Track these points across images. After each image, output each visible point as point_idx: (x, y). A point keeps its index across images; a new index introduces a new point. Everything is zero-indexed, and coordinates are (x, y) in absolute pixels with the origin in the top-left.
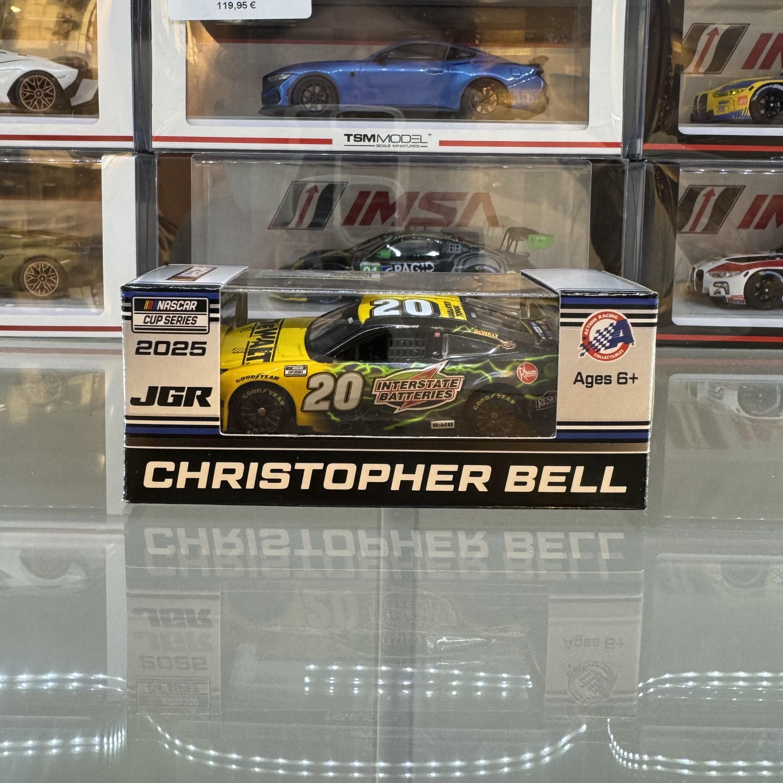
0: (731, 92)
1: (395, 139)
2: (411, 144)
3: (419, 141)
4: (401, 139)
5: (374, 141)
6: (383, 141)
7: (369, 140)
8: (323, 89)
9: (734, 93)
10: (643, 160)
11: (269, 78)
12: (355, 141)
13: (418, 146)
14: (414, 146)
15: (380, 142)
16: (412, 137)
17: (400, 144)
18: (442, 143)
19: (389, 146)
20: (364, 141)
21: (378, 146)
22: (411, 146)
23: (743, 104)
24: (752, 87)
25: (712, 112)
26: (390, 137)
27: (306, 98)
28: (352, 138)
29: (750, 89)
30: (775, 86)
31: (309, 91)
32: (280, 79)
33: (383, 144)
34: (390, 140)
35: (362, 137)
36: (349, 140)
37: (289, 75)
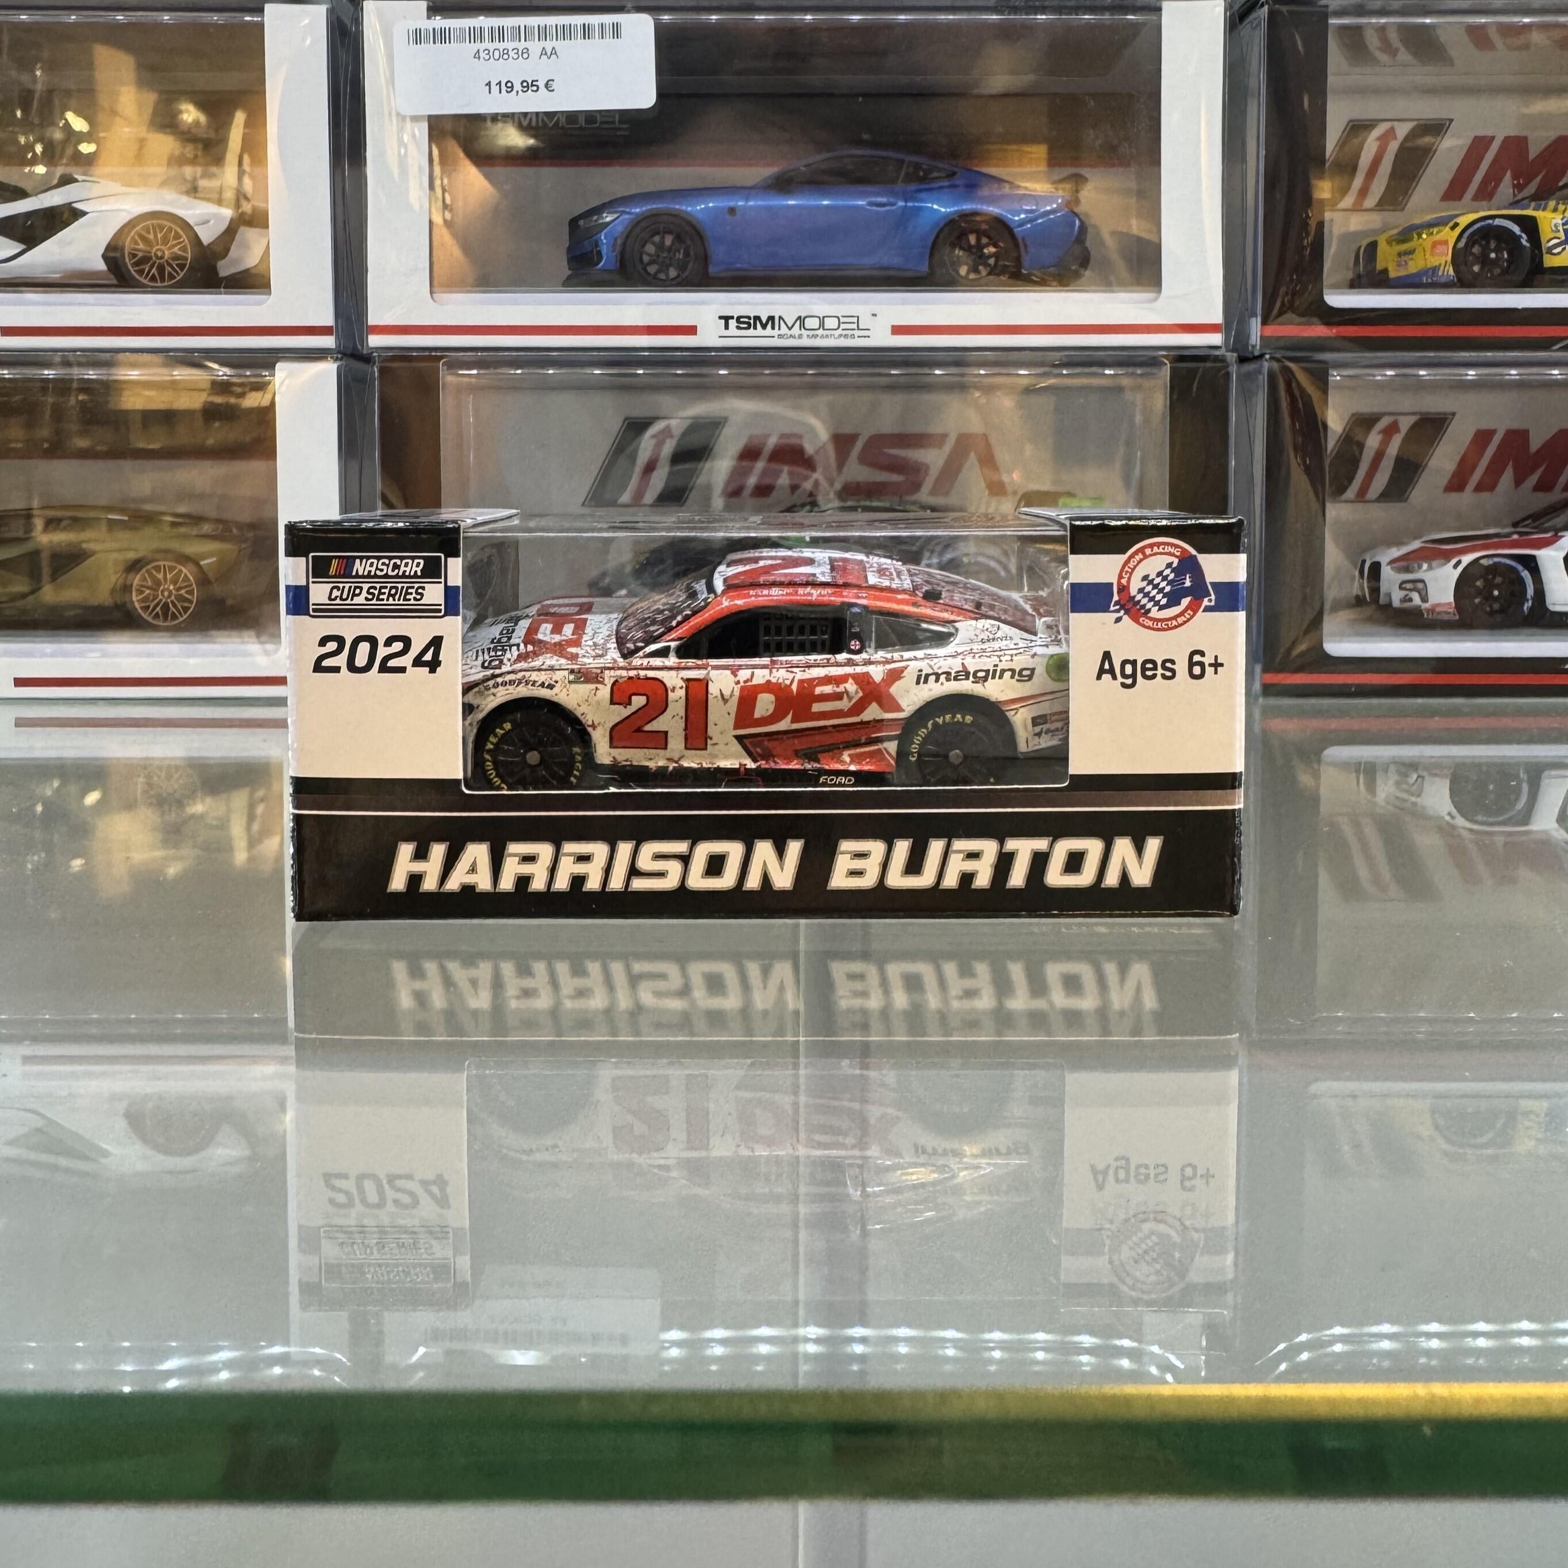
0: (1420, 236)
1: (811, 323)
2: (840, 332)
3: (855, 326)
4: (822, 325)
5: (773, 328)
6: (790, 329)
7: (764, 326)
8: (679, 238)
9: (1424, 236)
10: (1261, 356)
11: (581, 222)
12: (738, 328)
13: (853, 336)
14: (846, 336)
15: (784, 330)
16: (842, 320)
17: (821, 332)
18: (897, 330)
19: (800, 336)
20: (755, 328)
21: (780, 336)
22: (840, 336)
23: (1442, 254)
24: (1456, 225)
25: (1385, 271)
26: (801, 320)
27: (649, 255)
28: (733, 323)
29: (1453, 228)
30: (1498, 222)
31: (653, 243)
32: (601, 221)
33: (789, 333)
34: (802, 326)
35: (752, 321)
36: (727, 327)
37: (616, 216)
